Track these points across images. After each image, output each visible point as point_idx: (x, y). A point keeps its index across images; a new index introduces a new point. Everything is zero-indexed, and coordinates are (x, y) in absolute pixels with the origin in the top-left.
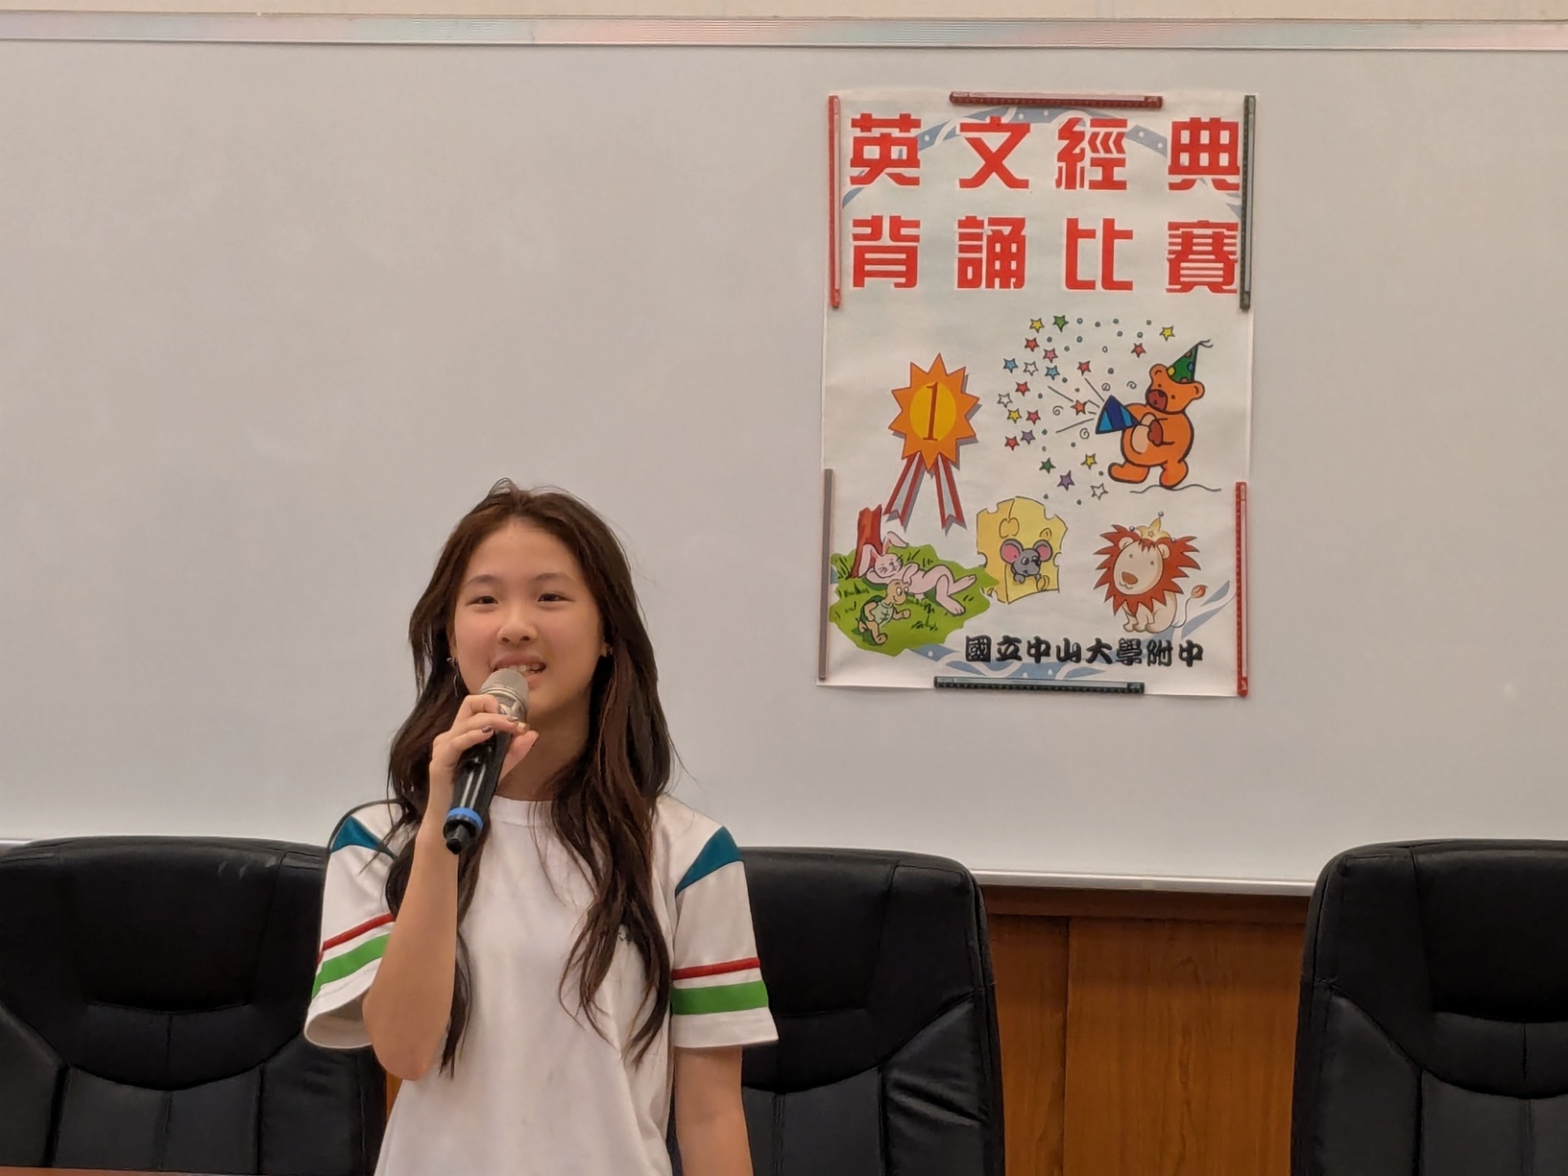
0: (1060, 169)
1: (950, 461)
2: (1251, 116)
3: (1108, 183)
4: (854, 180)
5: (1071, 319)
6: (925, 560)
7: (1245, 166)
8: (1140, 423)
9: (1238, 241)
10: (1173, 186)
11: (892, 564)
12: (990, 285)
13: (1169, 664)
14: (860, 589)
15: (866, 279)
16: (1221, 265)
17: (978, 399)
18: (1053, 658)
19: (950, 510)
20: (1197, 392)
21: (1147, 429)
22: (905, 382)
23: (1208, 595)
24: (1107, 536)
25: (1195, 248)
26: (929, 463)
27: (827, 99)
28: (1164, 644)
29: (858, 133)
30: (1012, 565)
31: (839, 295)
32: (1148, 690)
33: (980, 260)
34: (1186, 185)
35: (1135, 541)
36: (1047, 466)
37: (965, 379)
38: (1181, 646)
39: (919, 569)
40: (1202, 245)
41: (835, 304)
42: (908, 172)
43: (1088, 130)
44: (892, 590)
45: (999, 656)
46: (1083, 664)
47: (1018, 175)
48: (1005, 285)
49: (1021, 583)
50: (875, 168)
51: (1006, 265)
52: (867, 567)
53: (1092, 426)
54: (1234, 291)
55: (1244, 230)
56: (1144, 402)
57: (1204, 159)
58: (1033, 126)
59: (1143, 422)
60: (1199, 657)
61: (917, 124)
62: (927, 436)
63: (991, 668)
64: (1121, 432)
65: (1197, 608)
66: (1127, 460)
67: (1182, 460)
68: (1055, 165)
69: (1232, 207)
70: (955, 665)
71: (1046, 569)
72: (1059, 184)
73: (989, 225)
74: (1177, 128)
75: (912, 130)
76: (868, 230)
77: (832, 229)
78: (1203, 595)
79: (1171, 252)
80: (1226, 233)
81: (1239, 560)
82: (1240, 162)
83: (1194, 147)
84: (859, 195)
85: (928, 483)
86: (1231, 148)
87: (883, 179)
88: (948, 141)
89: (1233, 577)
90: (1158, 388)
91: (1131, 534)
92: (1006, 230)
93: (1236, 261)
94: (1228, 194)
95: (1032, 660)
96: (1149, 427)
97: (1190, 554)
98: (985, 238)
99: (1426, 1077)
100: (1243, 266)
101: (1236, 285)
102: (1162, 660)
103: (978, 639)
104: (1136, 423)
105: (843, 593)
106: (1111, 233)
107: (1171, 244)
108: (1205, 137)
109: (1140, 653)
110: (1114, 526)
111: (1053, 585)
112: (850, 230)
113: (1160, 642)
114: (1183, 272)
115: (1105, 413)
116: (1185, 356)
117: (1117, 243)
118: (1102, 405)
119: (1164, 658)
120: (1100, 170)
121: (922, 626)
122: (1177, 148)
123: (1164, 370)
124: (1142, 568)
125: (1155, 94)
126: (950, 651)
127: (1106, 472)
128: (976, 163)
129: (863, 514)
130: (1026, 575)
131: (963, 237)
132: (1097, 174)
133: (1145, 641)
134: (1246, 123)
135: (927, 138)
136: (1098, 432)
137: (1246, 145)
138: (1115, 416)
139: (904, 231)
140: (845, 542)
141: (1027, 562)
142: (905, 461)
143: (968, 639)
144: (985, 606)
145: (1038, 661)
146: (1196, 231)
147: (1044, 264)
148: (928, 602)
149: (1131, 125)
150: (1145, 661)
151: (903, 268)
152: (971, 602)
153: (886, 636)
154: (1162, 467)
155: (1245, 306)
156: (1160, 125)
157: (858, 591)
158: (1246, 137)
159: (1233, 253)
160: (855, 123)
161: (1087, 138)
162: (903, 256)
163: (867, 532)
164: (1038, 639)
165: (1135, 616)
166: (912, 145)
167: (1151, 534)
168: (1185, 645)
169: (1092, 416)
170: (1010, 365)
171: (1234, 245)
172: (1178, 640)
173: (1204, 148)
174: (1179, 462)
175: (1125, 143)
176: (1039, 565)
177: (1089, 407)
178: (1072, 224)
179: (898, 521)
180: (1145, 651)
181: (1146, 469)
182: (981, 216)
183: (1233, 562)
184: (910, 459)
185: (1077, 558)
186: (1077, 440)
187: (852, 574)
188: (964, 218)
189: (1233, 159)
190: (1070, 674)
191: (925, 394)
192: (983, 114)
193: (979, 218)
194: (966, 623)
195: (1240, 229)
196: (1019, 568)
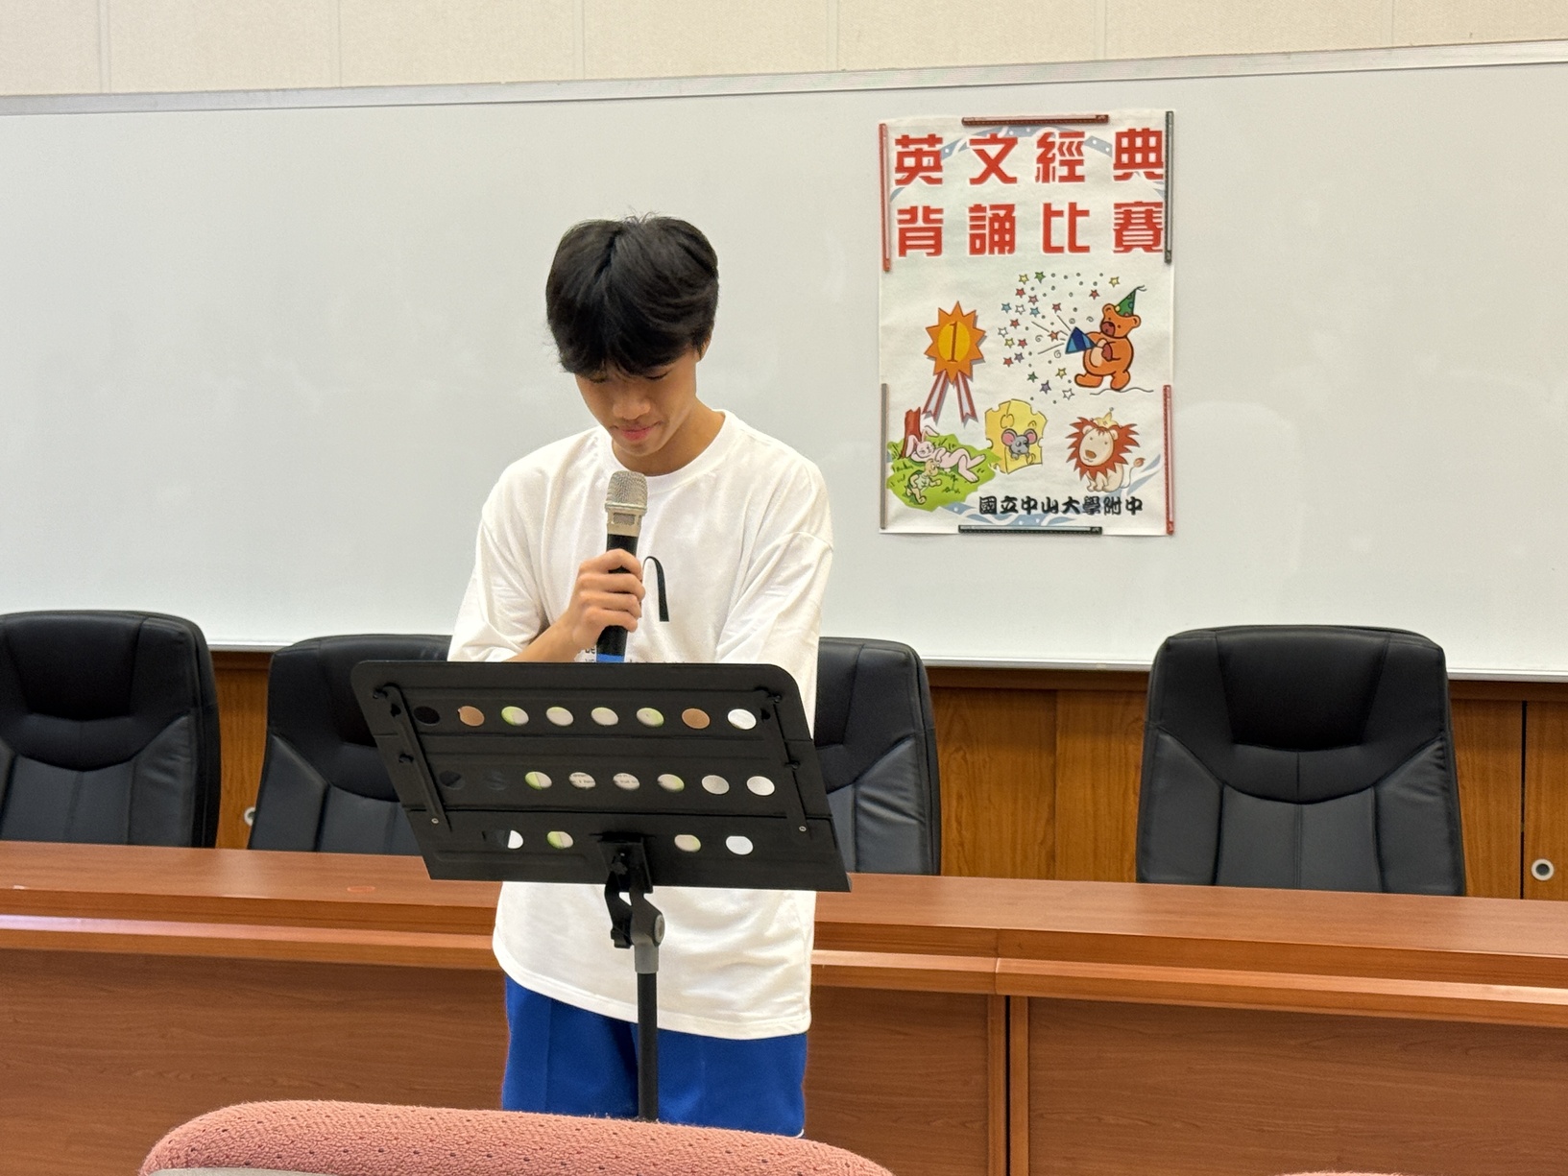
0: (1038, 168)
1: (967, 375)
2: (1170, 126)
3: (1072, 177)
4: (899, 182)
5: (1047, 274)
6: (950, 445)
7: (1167, 162)
8: (1096, 345)
9: (1163, 215)
10: (1117, 178)
11: (928, 448)
12: (992, 251)
13: (1119, 513)
14: (907, 465)
15: (908, 251)
16: (1151, 232)
17: (984, 332)
18: (1039, 511)
19: (967, 409)
20: (1136, 322)
21: (1101, 350)
22: (935, 322)
23: (1146, 464)
24: (1075, 425)
25: (1133, 221)
26: (952, 377)
27: (878, 126)
28: (1116, 500)
29: (900, 148)
30: (1010, 447)
31: (890, 263)
32: (1105, 532)
33: (984, 235)
34: (1126, 177)
35: (1094, 428)
36: (1033, 377)
37: (976, 318)
38: (1127, 501)
39: (947, 451)
40: (1138, 218)
41: (887, 268)
42: (935, 175)
43: (1057, 140)
44: (928, 466)
45: (1002, 510)
46: (1060, 514)
47: (1010, 174)
48: (1001, 251)
49: (1017, 459)
50: (913, 172)
51: (1002, 238)
52: (912, 450)
53: (1063, 348)
55: (1167, 207)
56: (1099, 330)
57: (1139, 158)
58: (1020, 140)
59: (1099, 345)
60: (1140, 508)
61: (940, 141)
62: (950, 357)
63: (1000, 519)
64: (1082, 353)
65: (1138, 474)
66: (1088, 372)
67: (1126, 370)
68: (1035, 167)
69: (1158, 191)
70: (972, 516)
71: (1033, 449)
72: (1037, 178)
73: (990, 210)
74: (1119, 136)
75: (937, 145)
76: (907, 217)
77: (883, 217)
78: (1142, 465)
79: (1116, 224)
80: (1155, 209)
81: (1166, 439)
82: (1163, 159)
83: (1132, 150)
84: (902, 193)
85: (952, 390)
86: (1157, 149)
87: (918, 180)
88: (962, 152)
89: (1162, 452)
90: (1108, 320)
91: (1091, 423)
92: (1002, 213)
93: (1161, 229)
94: (1155, 182)
95: (1025, 512)
96: (1103, 348)
97: (1133, 436)
98: (987, 219)
99: (1228, 790)
100: (1166, 233)
101: (1162, 246)
102: (1114, 510)
103: (987, 498)
104: (1093, 345)
105: (896, 470)
106: (1075, 212)
107: (1116, 219)
108: (1139, 142)
109: (1099, 505)
110: (1080, 418)
111: (1038, 460)
112: (896, 216)
113: (1113, 498)
114: (1125, 238)
115: (1072, 342)
116: (1127, 297)
117: (1080, 220)
118: (1069, 333)
119: (1116, 509)
120: (1066, 168)
121: (950, 490)
122: (1120, 150)
123: (1112, 308)
124: (1100, 447)
125: (1103, 113)
126: (970, 507)
127: (1073, 380)
128: (983, 166)
129: (909, 413)
130: (1020, 453)
131: (973, 219)
132: (1064, 171)
133: (1102, 497)
134: (1167, 131)
135: (947, 151)
136: (1067, 352)
137: (1167, 146)
138: (1079, 340)
139: (933, 216)
140: (897, 434)
141: (1020, 444)
142: (936, 376)
143: (981, 499)
144: (992, 475)
145: (1029, 513)
146: (1134, 209)
147: (1028, 235)
148: (953, 473)
149: (1087, 135)
150: (1103, 511)
151: (932, 242)
152: (982, 475)
153: (925, 497)
154: (1112, 376)
155: (1168, 261)
156: (1107, 134)
157: (906, 467)
158: (1167, 141)
159: (1160, 223)
160: (898, 142)
161: (1057, 145)
162: (932, 234)
163: (911, 427)
164: (1028, 497)
165: (1094, 480)
166: (937, 155)
167: (1105, 423)
168: (1130, 500)
169: (1063, 341)
170: (1006, 308)
171: (1160, 217)
172: (1125, 496)
173: (1139, 150)
174: (1124, 372)
175: (1084, 148)
176: (1028, 447)
177: (1060, 335)
178: (1047, 207)
179: (931, 418)
180: (1102, 505)
181: (1101, 378)
182: (985, 204)
183: (1162, 441)
184: (939, 374)
185: (1055, 440)
186: (1053, 358)
187: (902, 455)
188: (972, 206)
189: (1159, 157)
190: (1051, 522)
191: (948, 329)
192: (985, 132)
193: (983, 205)
194: (979, 488)
195: (1164, 205)
196: (1015, 449)
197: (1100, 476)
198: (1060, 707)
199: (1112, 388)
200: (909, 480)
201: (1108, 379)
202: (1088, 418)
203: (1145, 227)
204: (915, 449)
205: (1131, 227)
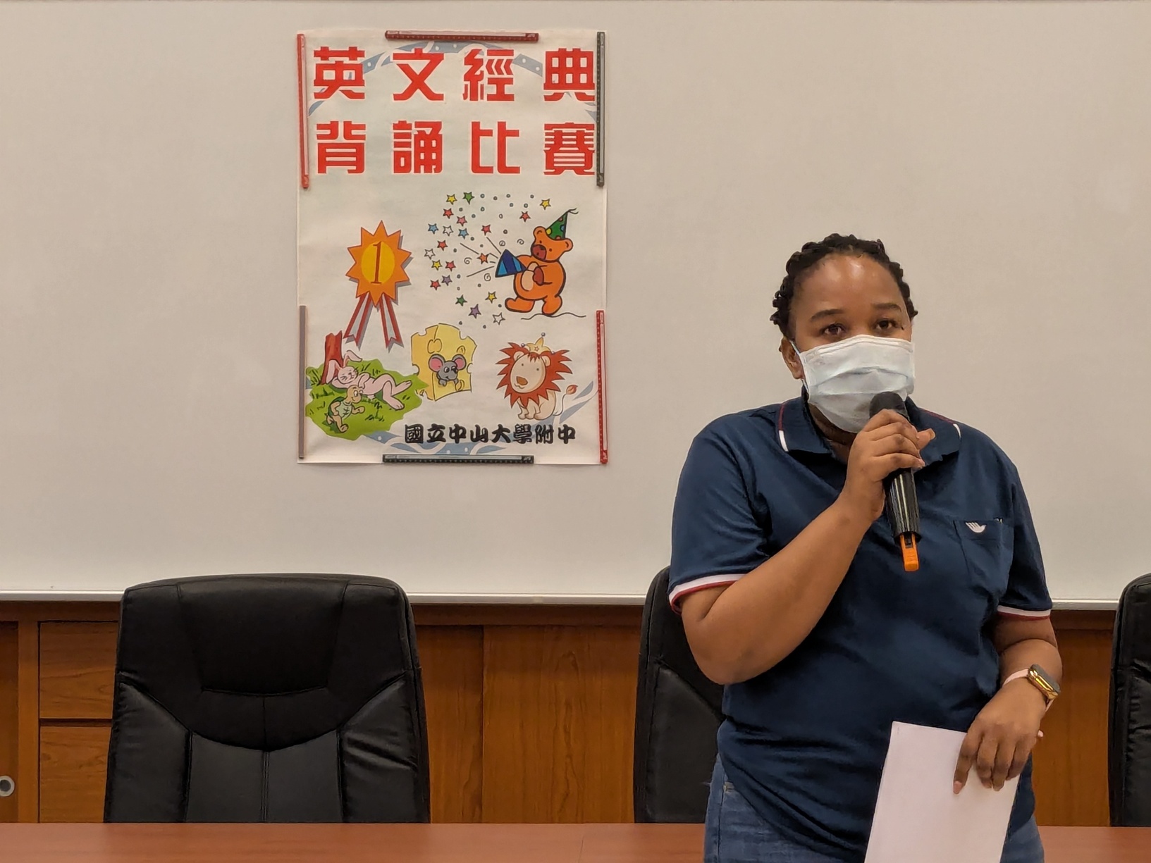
0: (466, 86)
1: (390, 299)
2: (602, 47)
3: (501, 96)
4: (317, 96)
5: (476, 195)
6: (374, 371)
7: (599, 83)
8: (527, 269)
9: (595, 137)
10: (547, 98)
11: (350, 374)
12: (417, 170)
13: (551, 442)
14: (328, 392)
15: (327, 167)
16: (583, 155)
17: (410, 253)
18: (468, 439)
19: (391, 334)
20: (568, 246)
21: (532, 273)
22: (357, 241)
24: (505, 351)
25: (564, 143)
26: (376, 300)
27: (296, 37)
28: (548, 428)
29: (319, 61)
30: (438, 373)
31: (308, 180)
32: (536, 461)
33: (410, 152)
34: (557, 97)
35: (525, 354)
36: (461, 301)
37: (400, 238)
38: (559, 429)
39: (370, 377)
40: (570, 140)
41: (305, 186)
42: (356, 89)
43: (485, 58)
44: (351, 393)
45: (429, 439)
46: (490, 443)
47: (436, 91)
48: (428, 170)
49: (444, 386)
50: (332, 87)
51: (428, 156)
52: (333, 375)
53: (493, 272)
54: (592, 173)
55: (599, 129)
56: (530, 254)
57: (569, 78)
58: (446, 55)
59: (529, 269)
60: (572, 436)
61: (361, 54)
62: (374, 280)
63: (423, 448)
64: (513, 276)
65: (571, 401)
66: (518, 296)
67: (558, 295)
68: (462, 83)
69: (589, 112)
70: (395, 445)
71: (462, 375)
72: (465, 96)
73: (416, 127)
74: (549, 56)
75: (359, 59)
76: (328, 132)
77: (301, 132)
78: (574, 392)
79: (547, 146)
80: (586, 131)
81: (600, 366)
82: (595, 81)
83: (562, 70)
84: (321, 106)
85: (375, 315)
86: (588, 70)
87: (338, 94)
88: (385, 66)
89: (595, 378)
90: (539, 243)
91: (522, 349)
92: (428, 131)
93: (593, 151)
94: (587, 103)
95: (453, 441)
97: (566, 363)
98: (413, 137)
100: (598, 155)
101: (594, 169)
102: (546, 439)
103: (414, 426)
104: (524, 269)
105: (315, 397)
106: (504, 132)
107: (547, 140)
108: (569, 62)
109: (531, 434)
110: (510, 343)
111: (467, 386)
112: (315, 132)
113: (545, 426)
115: (502, 263)
116: (558, 220)
117: (508, 139)
118: (499, 256)
119: (548, 437)
120: (494, 86)
121: (373, 418)
122: (550, 71)
123: (543, 230)
124: (530, 373)
125: (532, 31)
126: (393, 436)
128: (405, 82)
129: (328, 338)
130: (448, 380)
131: (397, 136)
132: (492, 90)
133: (534, 426)
134: (599, 52)
135: (369, 64)
136: (497, 276)
137: (599, 67)
138: (509, 264)
139: (354, 132)
140: (316, 358)
141: (448, 371)
142: (359, 298)
143: (407, 427)
144: (418, 403)
145: (457, 442)
146: (564, 130)
147: (456, 153)
148: (378, 401)
149: (516, 54)
150: (534, 440)
151: (354, 159)
152: (408, 400)
153: (347, 426)
154: (544, 301)
155: (600, 184)
156: (537, 54)
157: (326, 394)
158: (599, 62)
159: (592, 146)
160: (316, 54)
161: (485, 63)
162: (354, 150)
163: (332, 352)
164: (456, 426)
165: (526, 408)
166: (359, 70)
167: (537, 349)
168: (562, 428)
169: (492, 264)
170: (433, 229)
171: (592, 140)
172: (557, 425)
173: (569, 71)
174: (556, 296)
175: (512, 66)
176: (456, 373)
177: (490, 258)
178: (476, 125)
179: (354, 342)
180: (534, 433)
181: (532, 302)
182: (411, 121)
183: (595, 368)
184: (362, 297)
185: (484, 367)
186: (483, 282)
187: (322, 381)
188: (397, 122)
189: (590, 78)
190: (480, 451)
191: (372, 250)
192: (411, 48)
193: (408, 122)
194: (404, 415)
195: (596, 128)
196: (442, 375)
197: (531, 403)
198: (487, 645)
199: (543, 314)
200: (330, 408)
201: (539, 305)
202: (520, 344)
203: (577, 149)
204: (336, 375)
205: (561, 149)
